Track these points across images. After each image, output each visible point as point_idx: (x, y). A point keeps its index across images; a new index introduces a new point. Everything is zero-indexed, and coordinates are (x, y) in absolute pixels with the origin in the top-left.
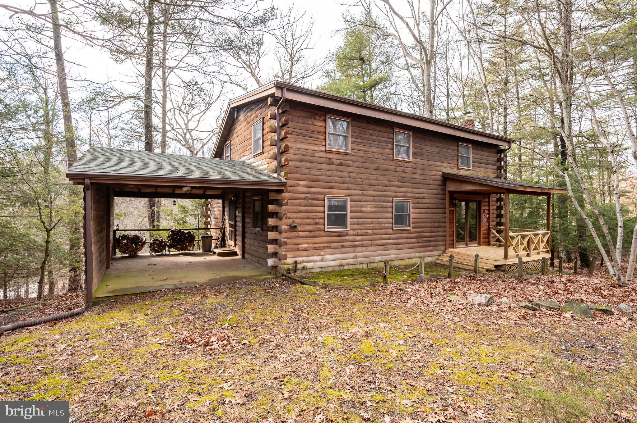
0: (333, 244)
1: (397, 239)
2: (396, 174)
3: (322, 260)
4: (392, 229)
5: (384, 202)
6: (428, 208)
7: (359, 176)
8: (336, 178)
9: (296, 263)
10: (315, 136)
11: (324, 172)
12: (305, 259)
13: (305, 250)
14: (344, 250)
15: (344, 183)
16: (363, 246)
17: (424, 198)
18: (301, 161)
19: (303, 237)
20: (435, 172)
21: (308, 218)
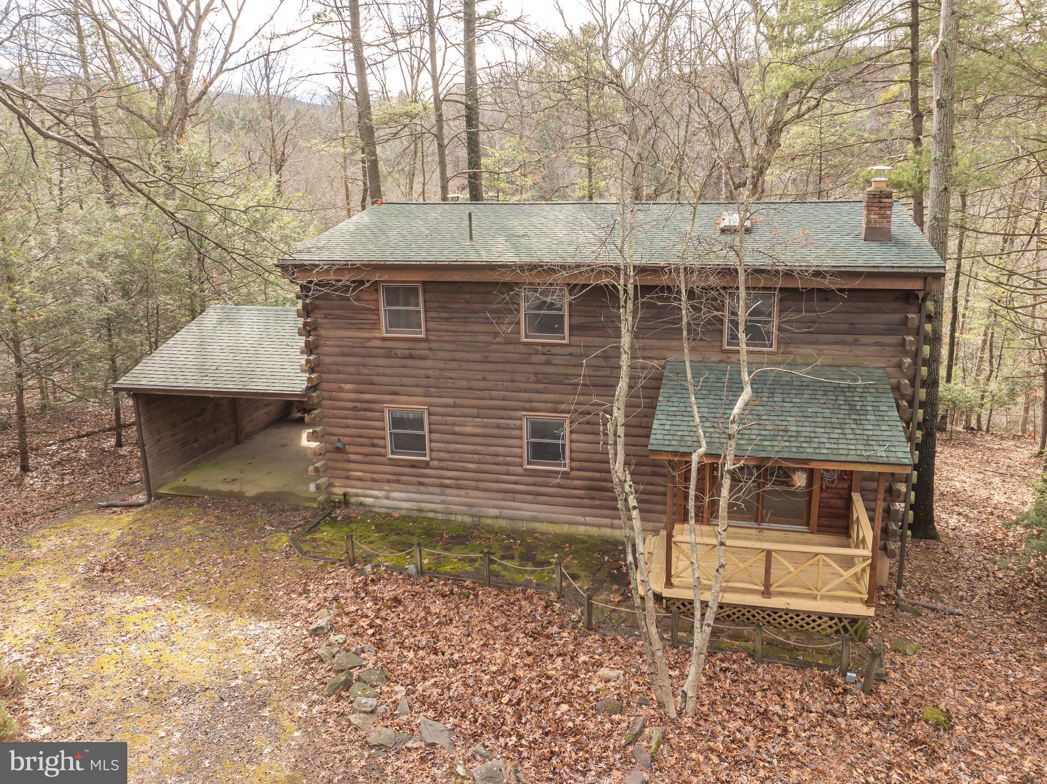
0: (403, 478)
1: (535, 485)
2: (530, 368)
3: (387, 498)
4: (522, 467)
5: (501, 418)
7: (446, 374)
8: (403, 379)
9: (345, 495)
10: (363, 316)
11: (381, 370)
12: (360, 491)
13: (360, 479)
14: (422, 489)
15: (417, 386)
16: (459, 487)
18: (344, 355)
19: (354, 462)
21: (361, 437)
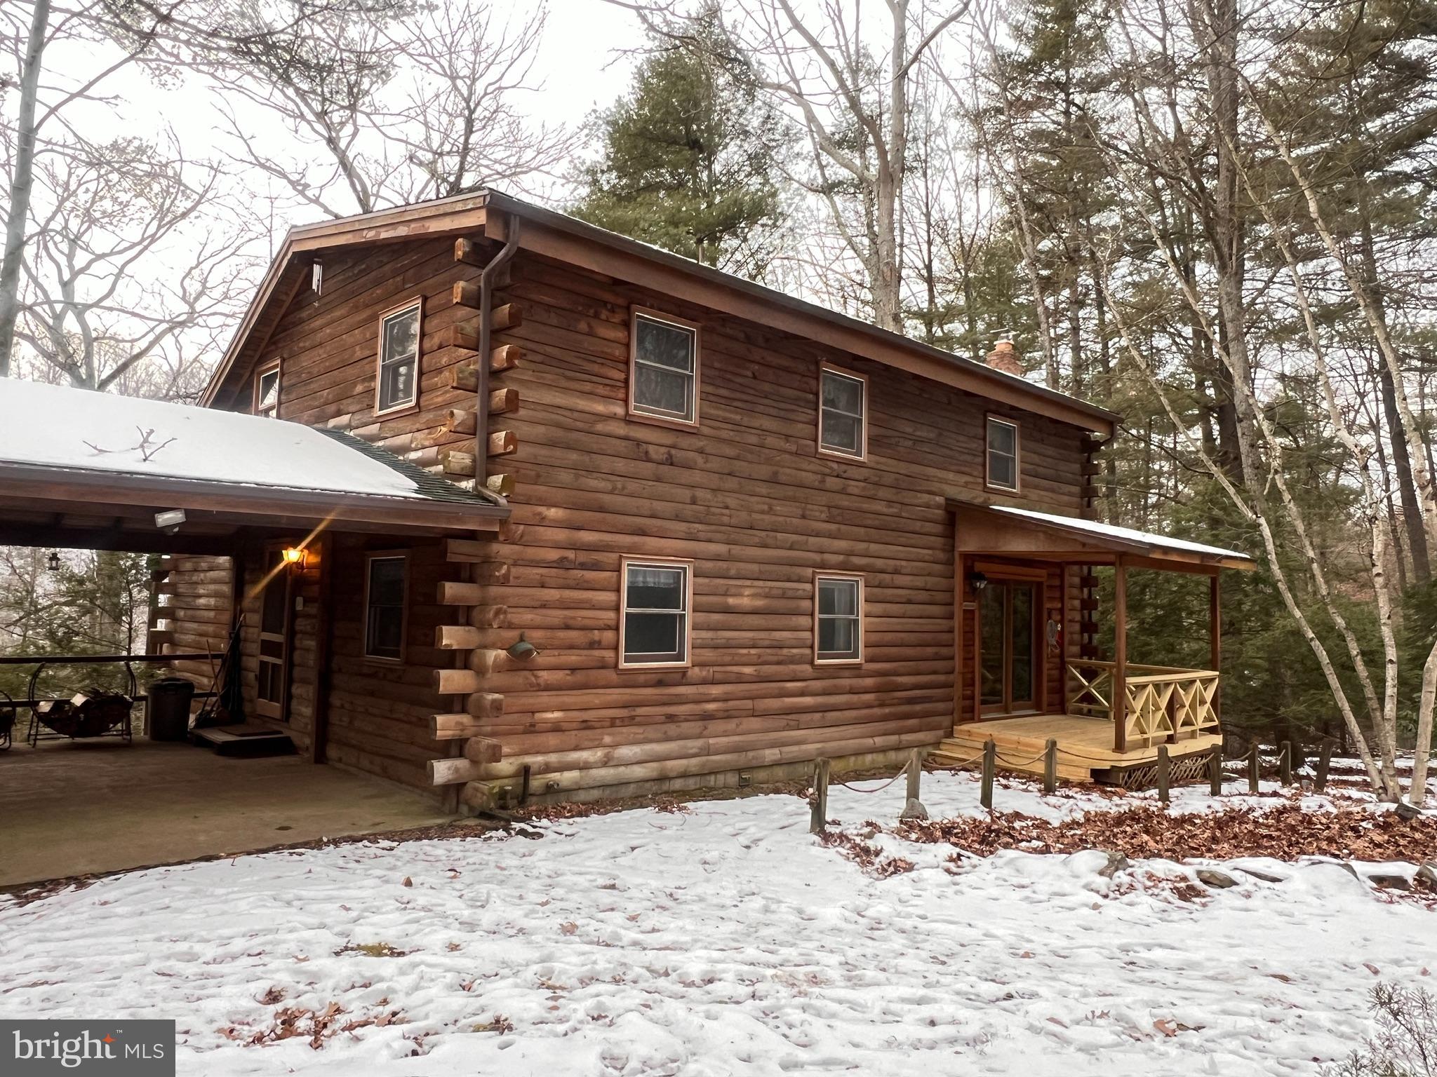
0: (641, 711)
1: (824, 693)
2: (823, 498)
3: (605, 763)
4: (812, 663)
5: (789, 580)
6: (909, 602)
7: (720, 498)
8: (655, 503)
9: (526, 771)
10: (596, 368)
11: (620, 483)
12: (553, 758)
13: (556, 728)
14: (672, 729)
15: (676, 519)
16: (727, 716)
17: (896, 572)
18: (552, 444)
19: (548, 688)
20: (926, 497)
21: (567, 627)
